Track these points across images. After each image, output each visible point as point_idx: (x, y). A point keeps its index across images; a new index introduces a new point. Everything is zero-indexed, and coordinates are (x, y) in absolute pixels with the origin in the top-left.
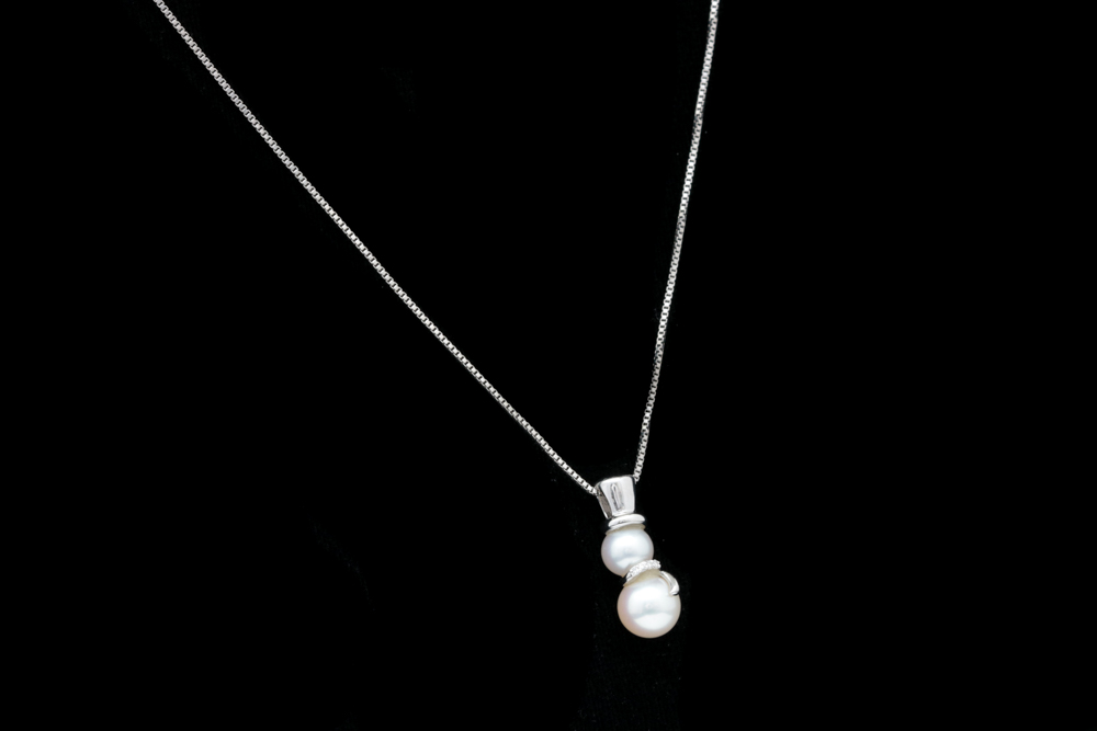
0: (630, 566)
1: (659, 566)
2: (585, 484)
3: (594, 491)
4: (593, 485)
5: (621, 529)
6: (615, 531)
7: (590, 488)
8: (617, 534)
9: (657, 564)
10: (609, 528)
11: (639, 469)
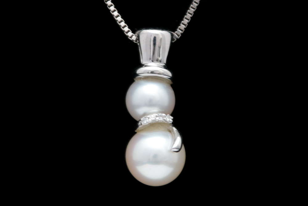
0: (145, 115)
1: (171, 121)
2: (126, 29)
3: (134, 38)
4: (134, 32)
5: (147, 78)
6: (140, 78)
7: (130, 34)
8: (142, 82)
9: (170, 119)
10: (137, 75)
11: (182, 27)
